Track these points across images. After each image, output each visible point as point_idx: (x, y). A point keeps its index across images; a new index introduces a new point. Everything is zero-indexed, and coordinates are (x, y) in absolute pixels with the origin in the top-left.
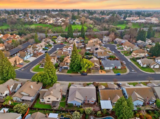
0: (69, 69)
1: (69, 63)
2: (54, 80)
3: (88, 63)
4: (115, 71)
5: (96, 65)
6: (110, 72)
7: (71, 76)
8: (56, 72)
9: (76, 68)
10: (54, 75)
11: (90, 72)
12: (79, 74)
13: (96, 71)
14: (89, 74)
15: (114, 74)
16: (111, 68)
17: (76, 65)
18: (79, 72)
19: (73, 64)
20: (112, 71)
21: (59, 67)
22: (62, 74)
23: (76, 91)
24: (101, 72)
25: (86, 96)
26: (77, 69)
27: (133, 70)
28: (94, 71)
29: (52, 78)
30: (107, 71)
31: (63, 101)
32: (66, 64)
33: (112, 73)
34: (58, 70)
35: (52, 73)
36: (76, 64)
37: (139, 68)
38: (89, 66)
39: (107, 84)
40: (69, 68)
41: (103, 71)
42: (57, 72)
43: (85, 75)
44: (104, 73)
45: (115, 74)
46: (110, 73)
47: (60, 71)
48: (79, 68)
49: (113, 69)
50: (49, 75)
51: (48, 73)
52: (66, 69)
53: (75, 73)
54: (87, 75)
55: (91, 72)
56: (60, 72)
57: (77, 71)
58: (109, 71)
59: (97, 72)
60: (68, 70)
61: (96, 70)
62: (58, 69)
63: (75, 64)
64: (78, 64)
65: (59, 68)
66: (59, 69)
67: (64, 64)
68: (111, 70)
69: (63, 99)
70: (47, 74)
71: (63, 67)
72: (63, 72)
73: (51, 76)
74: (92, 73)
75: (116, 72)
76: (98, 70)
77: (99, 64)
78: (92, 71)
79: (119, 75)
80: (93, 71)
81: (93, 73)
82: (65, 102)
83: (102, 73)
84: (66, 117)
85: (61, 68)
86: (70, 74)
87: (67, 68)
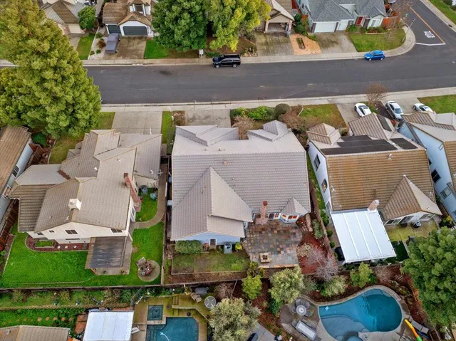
0: (151, 34)
1: (147, 5)
2: (84, 110)
3: (245, 4)
4: (359, 38)
5: (277, 13)
6: (336, 43)
7: (164, 72)
8: (93, 53)
9: (189, 31)
10: (75, 86)
11: (252, 50)
12: (204, 61)
13: (279, 43)
14: (246, 59)
15: (355, 55)
16: (343, 25)
17: (186, 15)
18: (201, 52)
19: (170, 10)
20: (345, 41)
21: (102, 26)
22: (121, 62)
23: (207, 171)
24: (301, 43)
25: (265, 199)
26: (190, 38)
27: (428, 34)
28: (266, 43)
29: (67, 104)
30: (326, 42)
31: (148, 225)
32: (132, 9)
33: (348, 51)
34: (102, 45)
35: (63, 78)
36: (183, 9)
37: (452, 24)
38: (249, 17)
39: (335, 105)
40: (149, 31)
41: (306, 40)
42: (99, 52)
43: (231, 64)
44: (311, 53)
45: (362, 55)
46: (336, 48)
47: (112, 47)
48: (201, 33)
49: (351, 29)
50: (45, 89)
51: (37, 80)
52: (140, 38)
53: (183, 56)
54: (238, 63)
55: (256, 50)
56: (109, 53)
57: (195, 47)
58: (334, 39)
59: (283, 45)
60: (149, 41)
61: (275, 34)
62: (99, 36)
63: (179, 9)
64: (198, 8)
65: (102, 31)
66: (106, 39)
67: (126, 8)
68: (342, 32)
69: (144, 210)
70: (34, 88)
71: (121, 27)
72: (123, 53)
73: (60, 94)
74: (258, 51)
75: (364, 42)
76: (286, 35)
77: (290, 5)
78: (260, 39)
79: (377, 58)
80: (263, 40)
81: (267, 52)
82: (161, 223)
83: (304, 52)
84: (176, 315)
85: (115, 29)
86: (158, 63)
87: (143, 30)
